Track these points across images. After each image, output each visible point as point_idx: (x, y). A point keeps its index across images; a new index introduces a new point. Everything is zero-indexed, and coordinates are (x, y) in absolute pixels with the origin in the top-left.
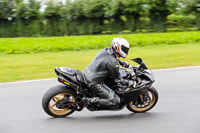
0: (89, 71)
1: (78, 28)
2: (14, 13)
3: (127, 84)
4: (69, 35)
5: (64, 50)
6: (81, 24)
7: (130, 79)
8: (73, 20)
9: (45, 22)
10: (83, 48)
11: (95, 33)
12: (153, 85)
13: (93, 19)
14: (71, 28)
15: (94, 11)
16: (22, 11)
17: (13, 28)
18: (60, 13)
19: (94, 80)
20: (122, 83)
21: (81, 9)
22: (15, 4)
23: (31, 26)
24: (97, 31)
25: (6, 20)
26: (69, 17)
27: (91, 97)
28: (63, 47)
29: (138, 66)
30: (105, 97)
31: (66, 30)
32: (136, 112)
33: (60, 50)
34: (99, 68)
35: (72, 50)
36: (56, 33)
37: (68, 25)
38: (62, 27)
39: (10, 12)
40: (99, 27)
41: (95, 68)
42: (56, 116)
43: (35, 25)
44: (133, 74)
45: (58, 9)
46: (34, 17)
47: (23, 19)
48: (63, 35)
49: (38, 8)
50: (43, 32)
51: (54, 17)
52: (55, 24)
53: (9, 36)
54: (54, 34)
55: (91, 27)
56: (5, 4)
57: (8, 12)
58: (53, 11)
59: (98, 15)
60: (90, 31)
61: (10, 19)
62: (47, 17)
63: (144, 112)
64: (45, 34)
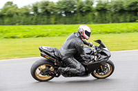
0: (62, 49)
1: (119, 17)
2: (75, 8)
3: (90, 58)
4: (113, 23)
5: (109, 33)
6: (121, 15)
7: (93, 54)
8: (116, 13)
9: (96, 14)
10: (123, 32)
11: (131, 21)
12: (110, 59)
13: (130, 12)
14: (114, 18)
15: (131, 6)
16: (81, 7)
17: (74, 18)
18: (107, 7)
19: (66, 55)
20: (86, 58)
21: (121, 5)
22: (76, 2)
23: (86, 16)
24: (133, 19)
25: (70, 12)
26: (113, 10)
27: (65, 67)
28: (108, 31)
29: (98, 45)
30: (74, 67)
31: (110, 19)
32: (98, 78)
33: (107, 33)
34: (69, 47)
35: (115, 32)
36: (104, 21)
37: (112, 15)
38: (108, 17)
39: (72, 7)
40: (134, 17)
41: (66, 46)
42: (41, 81)
43: (89, 16)
44: (95, 51)
45: (105, 5)
46: (89, 10)
47: (81, 12)
48: (108, 23)
49: (92, 4)
50: (95, 20)
51: (102, 10)
52: (103, 15)
53: (72, 24)
54: (102, 22)
55: (128, 17)
56: (70, 2)
57: (71, 7)
58: (102, 6)
59: (133, 9)
60: (128, 20)
61: (72, 12)
62: (98, 10)
63: (104, 78)
64: (96, 22)
